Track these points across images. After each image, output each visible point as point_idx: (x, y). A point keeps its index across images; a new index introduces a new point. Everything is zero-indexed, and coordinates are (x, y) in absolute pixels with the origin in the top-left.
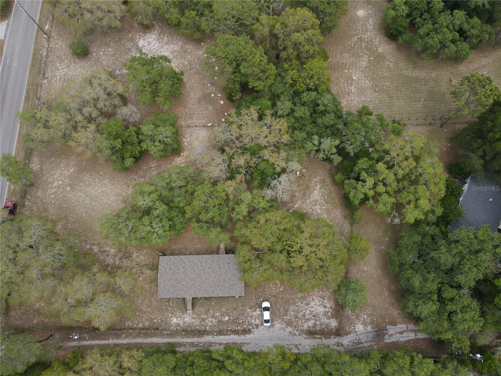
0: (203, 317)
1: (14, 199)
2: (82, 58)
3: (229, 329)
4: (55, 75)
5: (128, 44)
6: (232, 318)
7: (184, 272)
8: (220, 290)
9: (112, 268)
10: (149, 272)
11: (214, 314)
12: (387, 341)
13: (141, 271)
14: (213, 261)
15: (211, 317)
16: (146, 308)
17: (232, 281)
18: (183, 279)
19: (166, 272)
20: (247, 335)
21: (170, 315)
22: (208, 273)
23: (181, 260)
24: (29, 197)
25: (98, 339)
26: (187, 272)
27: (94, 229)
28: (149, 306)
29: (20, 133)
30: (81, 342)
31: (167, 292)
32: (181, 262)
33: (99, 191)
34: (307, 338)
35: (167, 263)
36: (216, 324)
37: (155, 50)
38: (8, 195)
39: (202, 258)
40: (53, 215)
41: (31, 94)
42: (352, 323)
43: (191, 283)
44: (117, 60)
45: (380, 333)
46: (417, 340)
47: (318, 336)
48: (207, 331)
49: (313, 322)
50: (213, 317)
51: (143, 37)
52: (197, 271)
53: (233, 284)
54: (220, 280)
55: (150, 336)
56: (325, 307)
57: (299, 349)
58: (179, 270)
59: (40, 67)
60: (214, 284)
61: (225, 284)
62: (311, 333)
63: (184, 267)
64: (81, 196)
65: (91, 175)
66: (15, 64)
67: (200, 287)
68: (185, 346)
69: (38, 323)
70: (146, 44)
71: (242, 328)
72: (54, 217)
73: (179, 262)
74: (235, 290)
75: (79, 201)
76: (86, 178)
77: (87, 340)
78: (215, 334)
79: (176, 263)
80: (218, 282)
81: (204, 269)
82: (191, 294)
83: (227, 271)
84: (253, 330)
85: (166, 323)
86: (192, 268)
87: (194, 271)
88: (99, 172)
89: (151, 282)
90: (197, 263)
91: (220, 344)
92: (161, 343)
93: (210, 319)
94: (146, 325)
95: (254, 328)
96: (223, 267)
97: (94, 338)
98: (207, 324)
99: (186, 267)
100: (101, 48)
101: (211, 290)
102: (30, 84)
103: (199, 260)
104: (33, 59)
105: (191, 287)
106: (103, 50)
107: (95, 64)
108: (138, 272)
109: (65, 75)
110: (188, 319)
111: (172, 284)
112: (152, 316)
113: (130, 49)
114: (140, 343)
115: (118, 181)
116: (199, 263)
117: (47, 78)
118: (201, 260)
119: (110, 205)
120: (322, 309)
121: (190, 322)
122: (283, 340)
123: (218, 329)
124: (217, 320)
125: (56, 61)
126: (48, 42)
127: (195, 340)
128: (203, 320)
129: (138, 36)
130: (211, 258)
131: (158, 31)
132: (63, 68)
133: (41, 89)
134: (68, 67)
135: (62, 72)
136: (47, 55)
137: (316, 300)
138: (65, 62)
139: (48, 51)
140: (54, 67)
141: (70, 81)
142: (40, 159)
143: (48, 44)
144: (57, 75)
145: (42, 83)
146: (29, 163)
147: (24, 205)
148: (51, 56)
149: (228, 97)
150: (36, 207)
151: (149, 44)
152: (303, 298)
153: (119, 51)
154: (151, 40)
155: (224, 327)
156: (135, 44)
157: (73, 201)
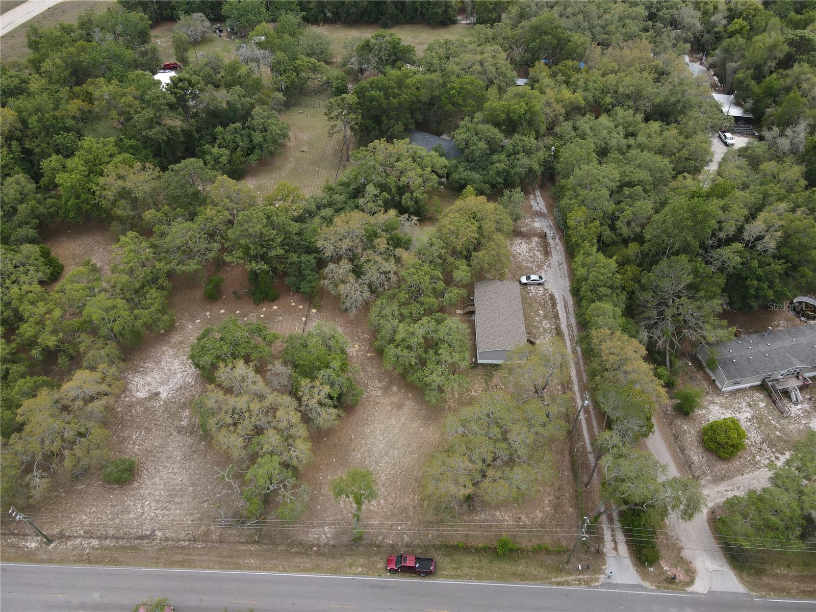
1: (381, 565)
2: (134, 477)
3: (551, 311)
4: (151, 519)
5: (136, 411)
6: (540, 308)
7: (498, 327)
12: (546, 211)
13: (494, 387)
15: (541, 324)
17: (505, 289)
20: (556, 298)
22: (497, 307)
23: (483, 331)
24: (380, 538)
25: (582, 432)
26: (496, 324)
27: (437, 442)
29: (256, 569)
30: (588, 451)
33: (381, 438)
34: (552, 257)
36: (548, 321)
37: (164, 376)
38: (373, 576)
40: (413, 499)
41: (179, 557)
42: (534, 228)
43: (509, 321)
44: (161, 425)
45: (539, 214)
46: (543, 196)
47: (549, 250)
48: (556, 327)
49: (536, 252)
50: (541, 322)
51: (130, 393)
52: (496, 316)
53: (507, 289)
55: (570, 378)
56: (521, 243)
57: (562, 263)
58: (495, 332)
59: (124, 547)
60: (508, 303)
61: (508, 295)
62: (547, 253)
63: (491, 328)
64: (387, 462)
65: (354, 450)
66: (96, 597)
69: (572, 506)
70: (147, 388)
71: (549, 301)
72: (416, 497)
75: (394, 464)
76: (359, 456)
77: (585, 443)
78: (558, 321)
80: (506, 300)
81: (493, 310)
83: (494, 292)
84: (550, 293)
86: (492, 321)
88: (351, 440)
91: (568, 318)
93: (544, 325)
95: (548, 292)
96: (490, 296)
97: (580, 435)
98: (549, 327)
100: (126, 448)
102: (156, 561)
104: (98, 562)
106: (130, 447)
107: (154, 456)
108: (495, 390)
109: (158, 501)
111: (512, 337)
114: (579, 387)
115: (368, 416)
117: (154, 531)
119: (404, 424)
120: (524, 246)
122: (556, 272)
123: (553, 319)
124: (544, 319)
125: (121, 521)
126: (69, 538)
128: (545, 330)
129: (127, 399)
131: (129, 374)
132: (142, 506)
133: (173, 540)
134: (143, 498)
135: (151, 507)
136: (99, 538)
137: (516, 248)
138: (129, 505)
139: (91, 537)
140: (135, 521)
141: (174, 493)
142: (313, 527)
143: (76, 538)
144: (153, 514)
145: (160, 540)
146: (319, 546)
147: (392, 546)
148: (105, 531)
149: (270, 301)
150: (398, 525)
151: (149, 384)
152: (514, 256)
153: (144, 423)
154: (142, 382)
155: (550, 315)
156: (140, 402)
157: (393, 472)
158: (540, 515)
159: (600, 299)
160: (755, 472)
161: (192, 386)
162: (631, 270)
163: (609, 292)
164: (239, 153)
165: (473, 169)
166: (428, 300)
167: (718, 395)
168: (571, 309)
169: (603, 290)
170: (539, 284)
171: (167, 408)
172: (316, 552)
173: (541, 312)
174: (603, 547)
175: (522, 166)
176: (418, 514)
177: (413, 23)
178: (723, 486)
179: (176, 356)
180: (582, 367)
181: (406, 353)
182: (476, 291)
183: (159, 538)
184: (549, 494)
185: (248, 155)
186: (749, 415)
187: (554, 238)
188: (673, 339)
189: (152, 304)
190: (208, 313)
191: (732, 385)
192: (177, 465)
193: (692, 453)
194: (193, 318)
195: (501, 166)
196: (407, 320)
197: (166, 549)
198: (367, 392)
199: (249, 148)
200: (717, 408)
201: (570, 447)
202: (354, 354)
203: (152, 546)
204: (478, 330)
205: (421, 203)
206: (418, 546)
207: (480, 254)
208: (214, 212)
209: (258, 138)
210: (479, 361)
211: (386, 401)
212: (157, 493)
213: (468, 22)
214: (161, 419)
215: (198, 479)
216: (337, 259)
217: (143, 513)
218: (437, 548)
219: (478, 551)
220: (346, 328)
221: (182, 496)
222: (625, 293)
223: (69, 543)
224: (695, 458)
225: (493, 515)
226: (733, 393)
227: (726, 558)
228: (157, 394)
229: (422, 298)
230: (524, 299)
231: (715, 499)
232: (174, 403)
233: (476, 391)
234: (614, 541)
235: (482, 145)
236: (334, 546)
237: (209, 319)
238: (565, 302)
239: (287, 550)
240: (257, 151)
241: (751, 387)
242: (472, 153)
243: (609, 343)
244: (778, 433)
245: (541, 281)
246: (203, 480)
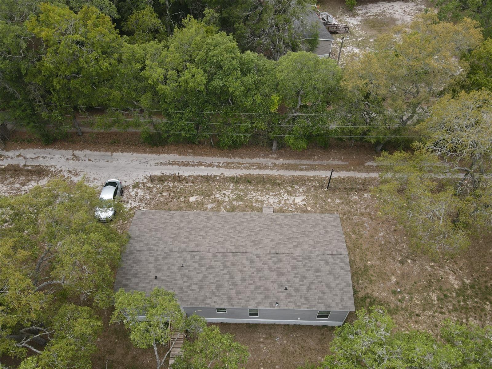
0: (241, 203)
3: (190, 184)
6: (182, 199)
7: (280, 260)
8: (189, 222)
9: (483, 310)
10: (376, 294)
11: (218, 207)
13: (400, 296)
14: (201, 288)
15: (224, 202)
16: (363, 222)
17: (159, 235)
18: (282, 246)
19: (327, 263)
20: (159, 174)
21: (309, 208)
22: (214, 256)
23: (290, 296)
26: (270, 262)
28: (357, 224)
31: (317, 224)
32: (291, 290)
34: (51, 166)
35: (329, 287)
36: (216, 192)
39: (230, 298)
43: (259, 237)
47: (29, 168)
48: (233, 182)
49: (26, 188)
50: (220, 203)
52: (245, 261)
53: (156, 230)
54: (187, 240)
55: (343, 179)
57: (73, 155)
58: (294, 268)
60: (202, 233)
61: (176, 232)
62: (40, 172)
67: (238, 228)
68: (275, 165)
71: (166, 184)
73: (297, 290)
74: (154, 220)
78: (218, 178)
79: (304, 288)
80: (192, 237)
81: (225, 266)
82: (260, 217)
83: (165, 258)
84: (145, 180)
85: (316, 196)
86: (258, 271)
87: (252, 262)
89: (366, 269)
90: (245, 284)
91: (211, 165)
92: (319, 170)
93: (227, 199)
94: (355, 195)
95: (143, 183)
96: (175, 268)
98: (232, 193)
99: (274, 275)
101: (211, 222)
103: (238, 293)
105: (261, 230)
108: (407, 297)
110: (271, 201)
111: (307, 236)
112: (347, 207)
114: (359, 171)
116: (239, 283)
118: (233, 293)
121: (267, 196)
122: (95, 166)
123: (212, 185)
124: (213, 197)
127: (256, 172)
128: (239, 198)
130: (205, 297)
173: (192, 199)
180: (317, 162)
186: (356, 49)
238: (174, 163)
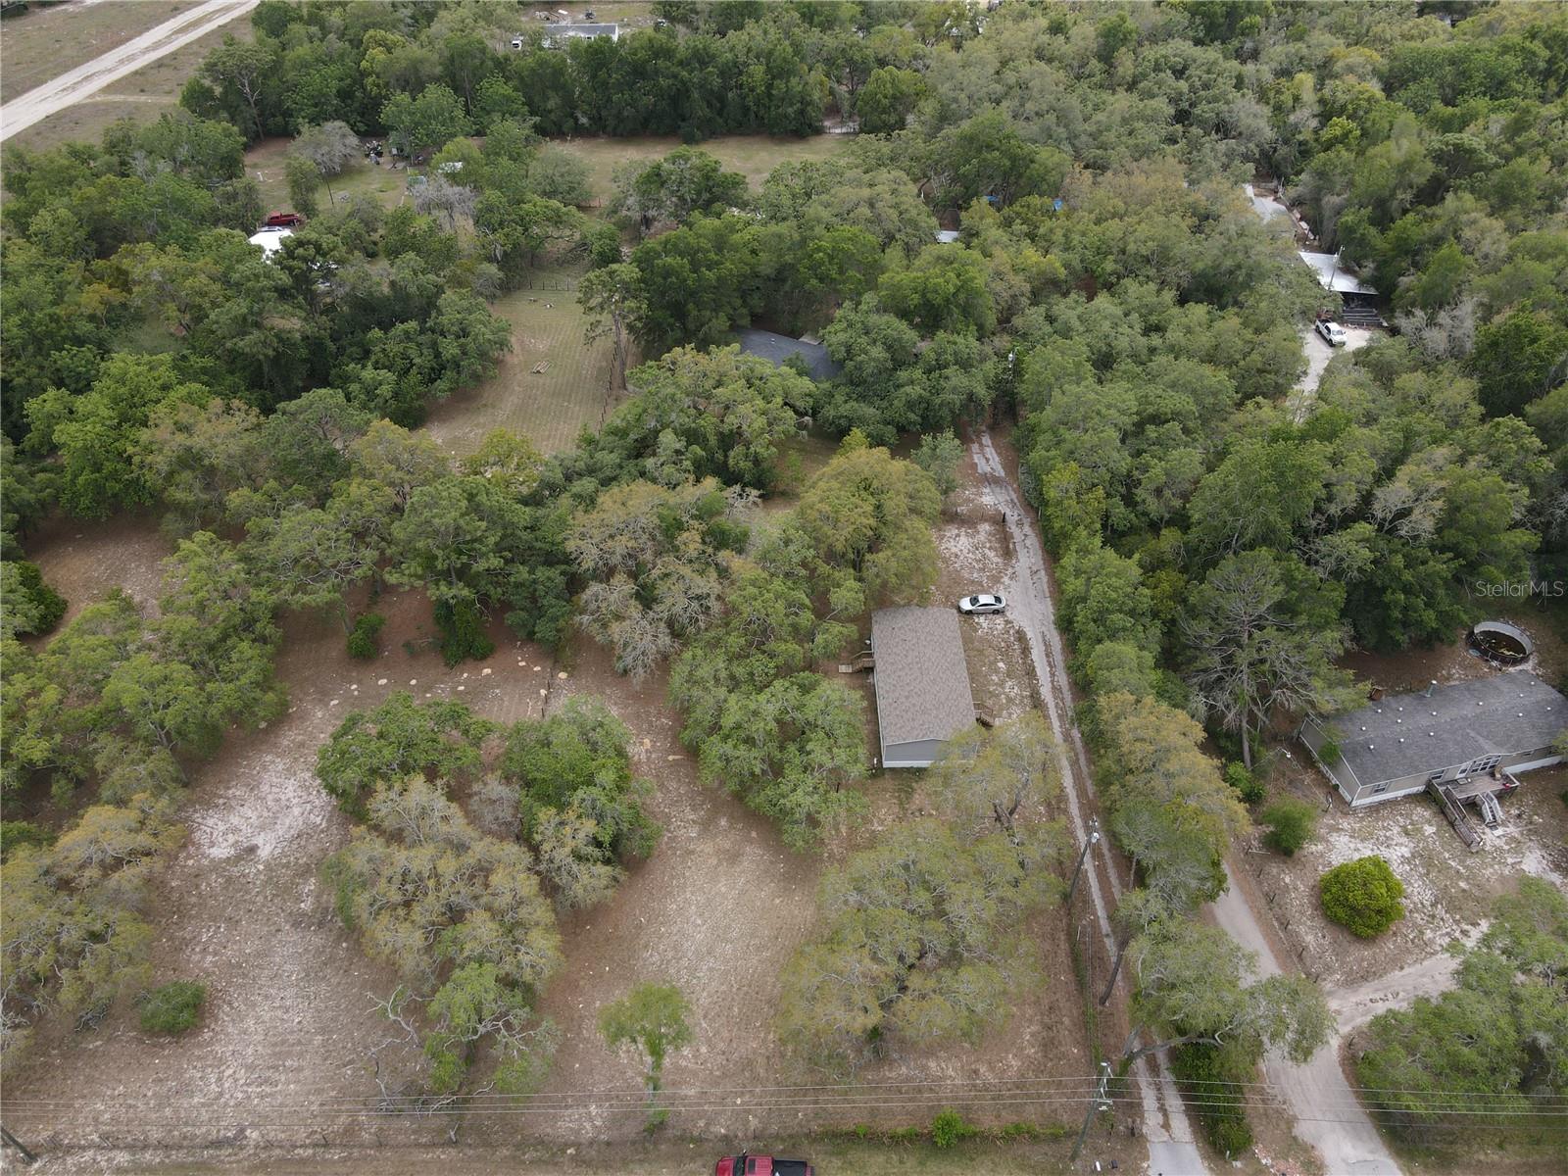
2: (203, 1019)
3: (1020, 662)
4: (237, 1105)
5: (209, 885)
6: (999, 657)
7: (919, 695)
11: (997, 684)
12: (1003, 474)
13: (917, 814)
15: (1003, 688)
17: (930, 624)
20: (1029, 637)
23: (891, 705)
24: (701, 1123)
25: (1089, 894)
26: (916, 690)
27: (808, 925)
30: (1104, 932)
33: (699, 922)
34: (1018, 559)
36: (1015, 681)
37: (265, 814)
40: (764, 1040)
42: (982, 506)
43: (941, 684)
44: (259, 911)
45: (991, 480)
46: (996, 446)
47: (1011, 546)
48: (1031, 694)
49: (987, 551)
50: (1002, 684)
51: (198, 849)
52: (915, 675)
53: (935, 622)
55: (1062, 791)
56: (958, 535)
57: (1038, 570)
58: (914, 705)
59: (182, 1166)
60: (938, 649)
61: (936, 634)
62: (1008, 553)
63: (907, 697)
64: (711, 969)
65: (646, 946)
69: (1077, 1043)
70: (231, 838)
71: (1016, 643)
72: (771, 1036)
75: (727, 973)
77: (1097, 917)
78: (1035, 682)
81: (909, 665)
83: (910, 630)
84: (1017, 628)
86: (908, 684)
88: (640, 927)
90: (896, 677)
91: (1053, 675)
93: (1007, 690)
95: (1013, 626)
96: (902, 637)
97: (1087, 902)
98: (1017, 694)
99: (906, 693)
100: (188, 961)
103: (889, 675)
106: (196, 958)
107: (245, 976)
109: (251, 1068)
111: (947, 715)
113: (229, 880)
114: (1080, 808)
115: (672, 877)
116: (897, 674)
117: (242, 1130)
118: (888, 672)
119: (742, 892)
120: (963, 539)
122: (1027, 589)
123: (1024, 678)
124: (1007, 679)
125: (176, 1111)
126: (69, 1149)
128: (1010, 700)
129: (190, 862)
131: (195, 811)
132: (219, 1079)
133: (281, 1147)
134: (221, 1061)
135: (236, 1080)
136: (130, 1148)
137: (948, 545)
138: (192, 1078)
139: (115, 1147)
140: (203, 1111)
141: (285, 1049)
142: (567, 1107)
143: (83, 1148)
144: (240, 1095)
145: (256, 1147)
146: (578, 1145)
147: (726, 1139)
148: (143, 1132)
149: (476, 659)
150: (737, 1095)
151: (235, 830)
152: (945, 560)
153: (225, 908)
154: (222, 827)
155: (1019, 669)
156: (217, 866)
157: (724, 988)
158: (1015, 1063)
159: (1112, 637)
160: (1425, 963)
161: (322, 831)
162: (1168, 579)
163: (1129, 622)
164: (414, 377)
165: (862, 398)
166: (783, 647)
167: (1347, 814)
168: (1058, 658)
169: (1118, 619)
170: (996, 612)
171: (271, 878)
172: (572, 1158)
173: (1001, 665)
174: (1142, 1122)
175: (954, 390)
176: (776, 1072)
177: (741, 135)
178: (1366, 993)
179: (290, 772)
180: (1085, 769)
181: (742, 750)
182: (876, 629)
183: (252, 1143)
184: (1030, 1021)
185: (432, 381)
186: (1406, 851)
187: (1020, 524)
188: (1255, 709)
189: (243, 671)
190: (354, 687)
191: (1370, 795)
192: (291, 992)
193: (1302, 929)
194: (323, 697)
195: (914, 391)
196: (744, 688)
197: (267, 1166)
198: (669, 831)
199: (433, 369)
200: (1345, 839)
201: (1069, 925)
202: (643, 757)
203: (239, 1162)
204: (881, 703)
205: (765, 465)
206: (777, 1137)
207: (881, 557)
208: (365, 489)
209: (450, 348)
210: (887, 764)
211: (708, 847)
212: (250, 1051)
213: (844, 130)
214: (260, 899)
215: (334, 1019)
216: (606, 574)
217: (221, 1094)
218: (814, 1138)
219: (896, 1141)
220: (626, 707)
221: (301, 1055)
222: (1158, 623)
223: (69, 1160)
224: (1309, 939)
225: (924, 1068)
226: (1374, 809)
227: (1381, 1136)
228: (252, 849)
229: (771, 645)
230: (967, 641)
231: (1352, 1018)
232: (287, 866)
233: (882, 822)
234: (1163, 1109)
235: (878, 352)
236: (608, 1144)
237: (356, 698)
238: (1047, 645)
239: (514, 1158)
240: (449, 374)
241: (1407, 797)
242: (859, 367)
243: (1133, 721)
244: (1462, 884)
245: (998, 606)
246: (344, 1019)
